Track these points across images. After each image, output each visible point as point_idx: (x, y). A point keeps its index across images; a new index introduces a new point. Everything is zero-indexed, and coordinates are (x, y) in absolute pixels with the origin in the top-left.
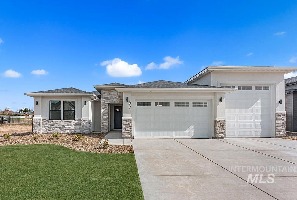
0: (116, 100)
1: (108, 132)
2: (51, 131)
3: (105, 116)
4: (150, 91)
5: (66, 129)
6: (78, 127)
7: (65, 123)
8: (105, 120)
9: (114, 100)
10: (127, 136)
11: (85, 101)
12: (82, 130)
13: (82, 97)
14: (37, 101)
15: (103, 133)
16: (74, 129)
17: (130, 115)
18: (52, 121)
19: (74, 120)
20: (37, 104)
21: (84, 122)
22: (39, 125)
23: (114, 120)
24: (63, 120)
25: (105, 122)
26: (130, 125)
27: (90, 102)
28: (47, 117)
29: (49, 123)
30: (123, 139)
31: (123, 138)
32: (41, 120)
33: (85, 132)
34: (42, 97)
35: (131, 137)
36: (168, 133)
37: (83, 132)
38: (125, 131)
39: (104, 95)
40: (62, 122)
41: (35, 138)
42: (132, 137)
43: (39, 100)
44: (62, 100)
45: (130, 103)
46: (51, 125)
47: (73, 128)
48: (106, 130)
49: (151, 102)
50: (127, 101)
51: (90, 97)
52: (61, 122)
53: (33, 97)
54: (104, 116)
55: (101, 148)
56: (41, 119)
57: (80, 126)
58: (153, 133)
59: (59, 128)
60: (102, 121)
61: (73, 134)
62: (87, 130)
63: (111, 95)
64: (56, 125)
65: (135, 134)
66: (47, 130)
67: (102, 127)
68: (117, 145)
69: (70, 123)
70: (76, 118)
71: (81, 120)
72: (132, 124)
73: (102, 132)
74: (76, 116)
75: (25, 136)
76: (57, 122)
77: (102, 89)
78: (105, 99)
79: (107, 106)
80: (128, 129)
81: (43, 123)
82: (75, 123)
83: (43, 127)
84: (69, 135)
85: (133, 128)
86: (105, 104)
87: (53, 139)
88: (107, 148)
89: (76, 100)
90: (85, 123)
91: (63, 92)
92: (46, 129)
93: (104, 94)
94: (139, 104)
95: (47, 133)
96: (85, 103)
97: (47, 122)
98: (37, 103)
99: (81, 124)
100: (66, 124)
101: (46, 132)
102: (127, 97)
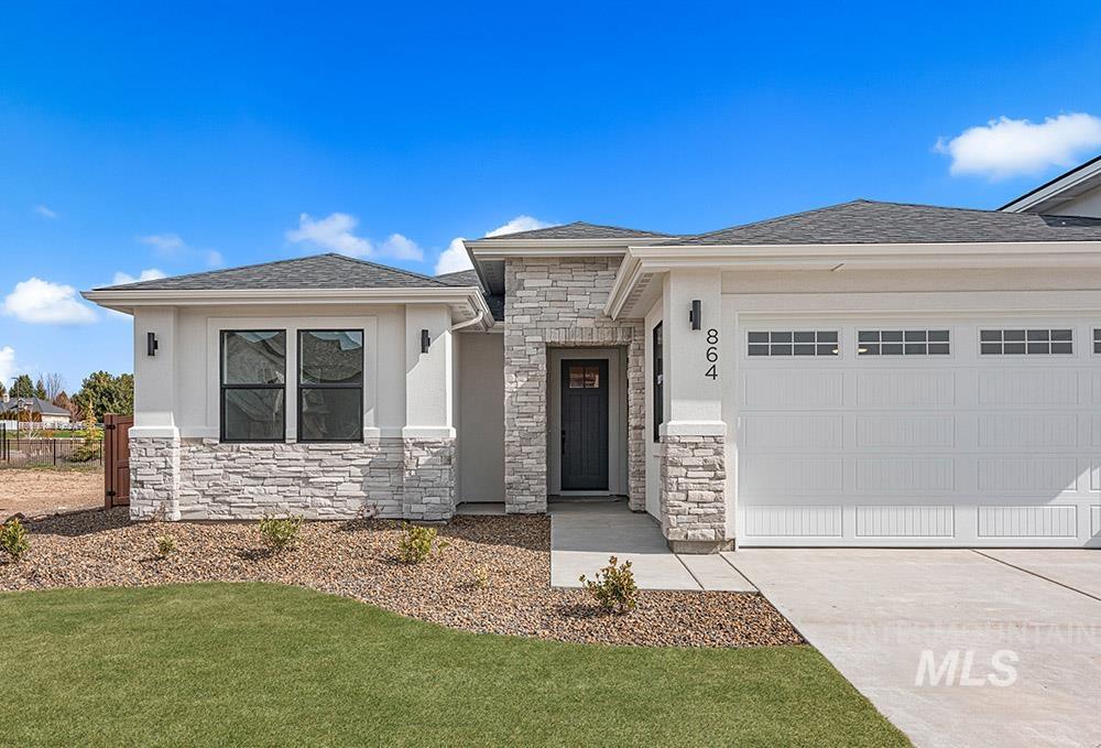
0: (589, 323)
1: (543, 507)
2: (229, 503)
3: (530, 415)
4: (833, 263)
5: (317, 492)
6: (386, 481)
7: (307, 460)
8: (527, 439)
9: (580, 323)
10: (698, 533)
11: (425, 332)
12: (411, 501)
13: (404, 305)
14: (151, 336)
15: (517, 515)
16: (362, 493)
17: (717, 407)
18: (235, 446)
19: (361, 440)
20: (151, 353)
21: (417, 452)
22: (166, 471)
23: (563, 440)
24: (298, 442)
25: (525, 449)
26: (716, 470)
27: (448, 337)
28: (206, 425)
29: (216, 458)
30: (671, 550)
31: (670, 547)
32: (176, 443)
33: (423, 509)
34: (181, 312)
35: (718, 544)
36: (941, 513)
37: (415, 508)
38: (685, 506)
39: (519, 293)
40: (293, 453)
41: (165, 548)
42: (723, 542)
43: (165, 329)
44: (292, 328)
45: (713, 336)
46: (227, 471)
47: (356, 490)
48: (532, 497)
49: (834, 330)
50: (696, 326)
51: (450, 307)
52: (287, 455)
53: (129, 310)
54: (520, 415)
55: (588, 613)
56: (176, 435)
57: (395, 479)
58: (850, 514)
59: (274, 489)
60: (513, 449)
61: (371, 523)
62: (436, 500)
63: (563, 297)
64: (260, 471)
65: (741, 523)
66: (209, 500)
67: (507, 479)
68: (669, 594)
69: (337, 460)
70: (371, 430)
71: (401, 443)
72: (725, 466)
73: (508, 508)
74: (368, 416)
75: (103, 537)
76: (264, 454)
77: (511, 260)
78: (526, 319)
79: (540, 359)
80: (705, 493)
81: (183, 458)
82: (366, 461)
83: (187, 483)
84: (349, 526)
85: (731, 487)
86: (531, 350)
87: (265, 554)
88: (622, 613)
89: (370, 327)
90: (423, 457)
91: (292, 279)
92: (204, 495)
93: (521, 286)
94: (759, 344)
95: (206, 516)
96: (425, 341)
97: (206, 456)
98: (153, 345)
99: (400, 468)
100: (314, 467)
101: (204, 509)
102: (696, 304)
